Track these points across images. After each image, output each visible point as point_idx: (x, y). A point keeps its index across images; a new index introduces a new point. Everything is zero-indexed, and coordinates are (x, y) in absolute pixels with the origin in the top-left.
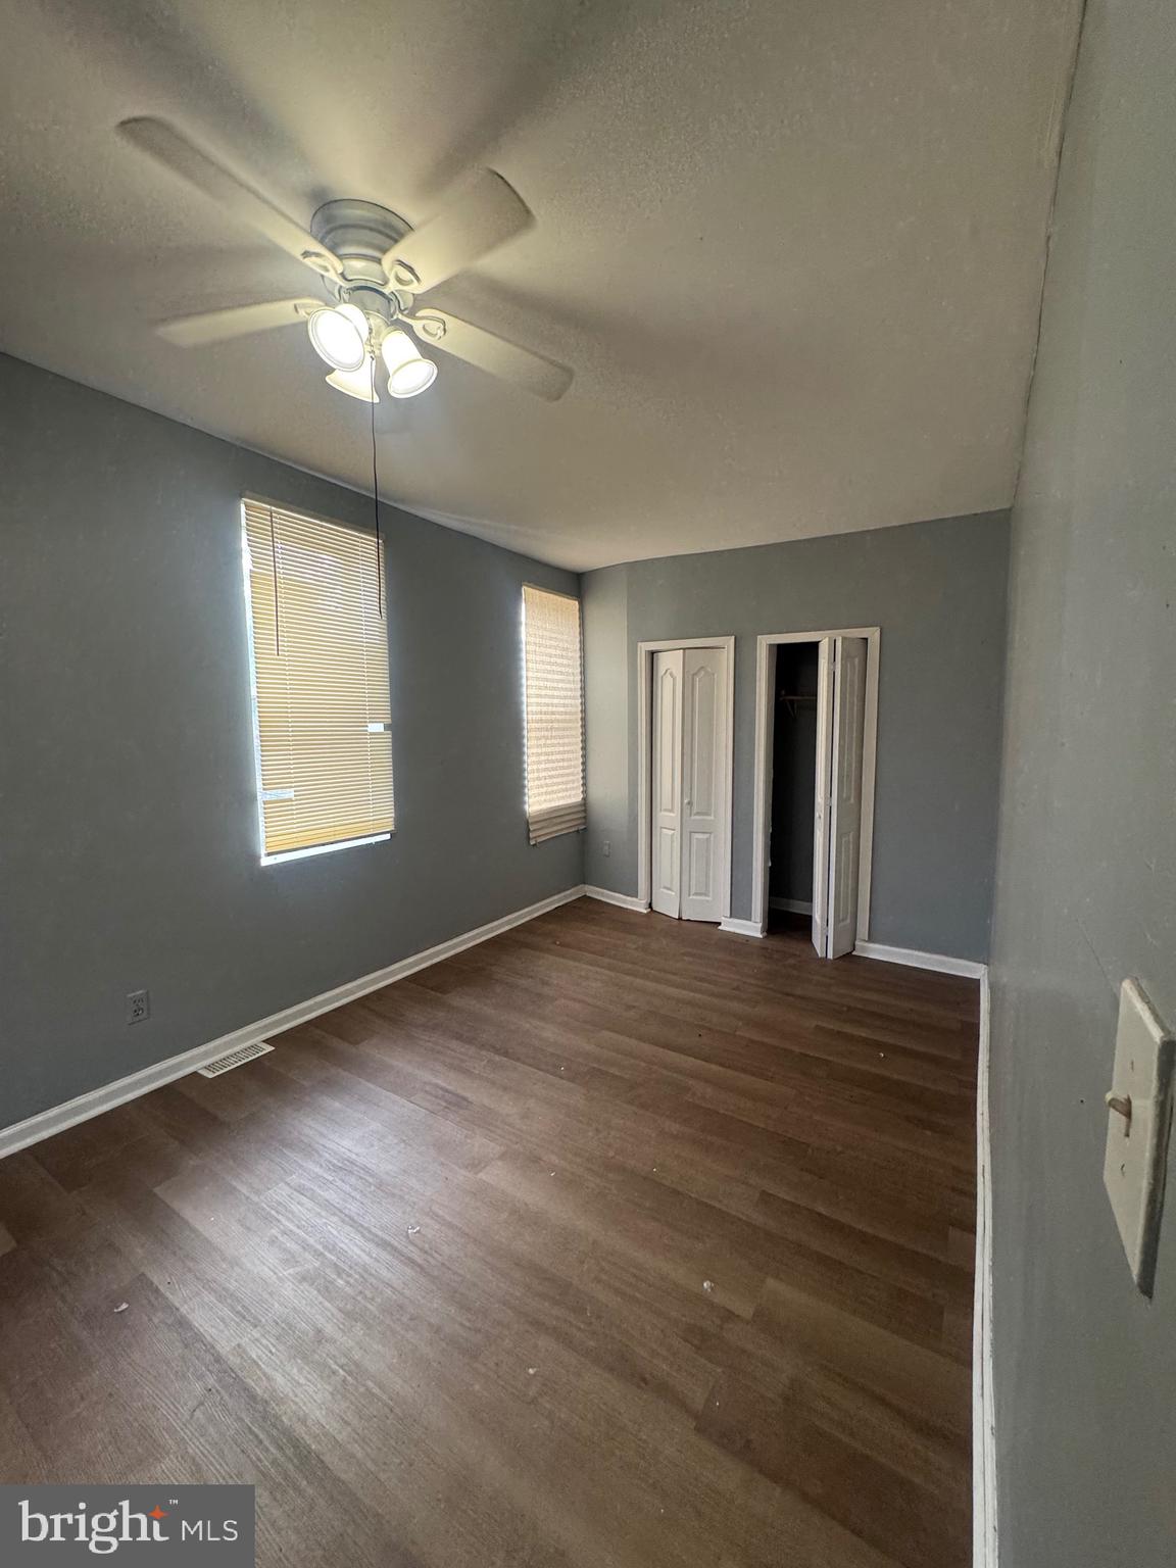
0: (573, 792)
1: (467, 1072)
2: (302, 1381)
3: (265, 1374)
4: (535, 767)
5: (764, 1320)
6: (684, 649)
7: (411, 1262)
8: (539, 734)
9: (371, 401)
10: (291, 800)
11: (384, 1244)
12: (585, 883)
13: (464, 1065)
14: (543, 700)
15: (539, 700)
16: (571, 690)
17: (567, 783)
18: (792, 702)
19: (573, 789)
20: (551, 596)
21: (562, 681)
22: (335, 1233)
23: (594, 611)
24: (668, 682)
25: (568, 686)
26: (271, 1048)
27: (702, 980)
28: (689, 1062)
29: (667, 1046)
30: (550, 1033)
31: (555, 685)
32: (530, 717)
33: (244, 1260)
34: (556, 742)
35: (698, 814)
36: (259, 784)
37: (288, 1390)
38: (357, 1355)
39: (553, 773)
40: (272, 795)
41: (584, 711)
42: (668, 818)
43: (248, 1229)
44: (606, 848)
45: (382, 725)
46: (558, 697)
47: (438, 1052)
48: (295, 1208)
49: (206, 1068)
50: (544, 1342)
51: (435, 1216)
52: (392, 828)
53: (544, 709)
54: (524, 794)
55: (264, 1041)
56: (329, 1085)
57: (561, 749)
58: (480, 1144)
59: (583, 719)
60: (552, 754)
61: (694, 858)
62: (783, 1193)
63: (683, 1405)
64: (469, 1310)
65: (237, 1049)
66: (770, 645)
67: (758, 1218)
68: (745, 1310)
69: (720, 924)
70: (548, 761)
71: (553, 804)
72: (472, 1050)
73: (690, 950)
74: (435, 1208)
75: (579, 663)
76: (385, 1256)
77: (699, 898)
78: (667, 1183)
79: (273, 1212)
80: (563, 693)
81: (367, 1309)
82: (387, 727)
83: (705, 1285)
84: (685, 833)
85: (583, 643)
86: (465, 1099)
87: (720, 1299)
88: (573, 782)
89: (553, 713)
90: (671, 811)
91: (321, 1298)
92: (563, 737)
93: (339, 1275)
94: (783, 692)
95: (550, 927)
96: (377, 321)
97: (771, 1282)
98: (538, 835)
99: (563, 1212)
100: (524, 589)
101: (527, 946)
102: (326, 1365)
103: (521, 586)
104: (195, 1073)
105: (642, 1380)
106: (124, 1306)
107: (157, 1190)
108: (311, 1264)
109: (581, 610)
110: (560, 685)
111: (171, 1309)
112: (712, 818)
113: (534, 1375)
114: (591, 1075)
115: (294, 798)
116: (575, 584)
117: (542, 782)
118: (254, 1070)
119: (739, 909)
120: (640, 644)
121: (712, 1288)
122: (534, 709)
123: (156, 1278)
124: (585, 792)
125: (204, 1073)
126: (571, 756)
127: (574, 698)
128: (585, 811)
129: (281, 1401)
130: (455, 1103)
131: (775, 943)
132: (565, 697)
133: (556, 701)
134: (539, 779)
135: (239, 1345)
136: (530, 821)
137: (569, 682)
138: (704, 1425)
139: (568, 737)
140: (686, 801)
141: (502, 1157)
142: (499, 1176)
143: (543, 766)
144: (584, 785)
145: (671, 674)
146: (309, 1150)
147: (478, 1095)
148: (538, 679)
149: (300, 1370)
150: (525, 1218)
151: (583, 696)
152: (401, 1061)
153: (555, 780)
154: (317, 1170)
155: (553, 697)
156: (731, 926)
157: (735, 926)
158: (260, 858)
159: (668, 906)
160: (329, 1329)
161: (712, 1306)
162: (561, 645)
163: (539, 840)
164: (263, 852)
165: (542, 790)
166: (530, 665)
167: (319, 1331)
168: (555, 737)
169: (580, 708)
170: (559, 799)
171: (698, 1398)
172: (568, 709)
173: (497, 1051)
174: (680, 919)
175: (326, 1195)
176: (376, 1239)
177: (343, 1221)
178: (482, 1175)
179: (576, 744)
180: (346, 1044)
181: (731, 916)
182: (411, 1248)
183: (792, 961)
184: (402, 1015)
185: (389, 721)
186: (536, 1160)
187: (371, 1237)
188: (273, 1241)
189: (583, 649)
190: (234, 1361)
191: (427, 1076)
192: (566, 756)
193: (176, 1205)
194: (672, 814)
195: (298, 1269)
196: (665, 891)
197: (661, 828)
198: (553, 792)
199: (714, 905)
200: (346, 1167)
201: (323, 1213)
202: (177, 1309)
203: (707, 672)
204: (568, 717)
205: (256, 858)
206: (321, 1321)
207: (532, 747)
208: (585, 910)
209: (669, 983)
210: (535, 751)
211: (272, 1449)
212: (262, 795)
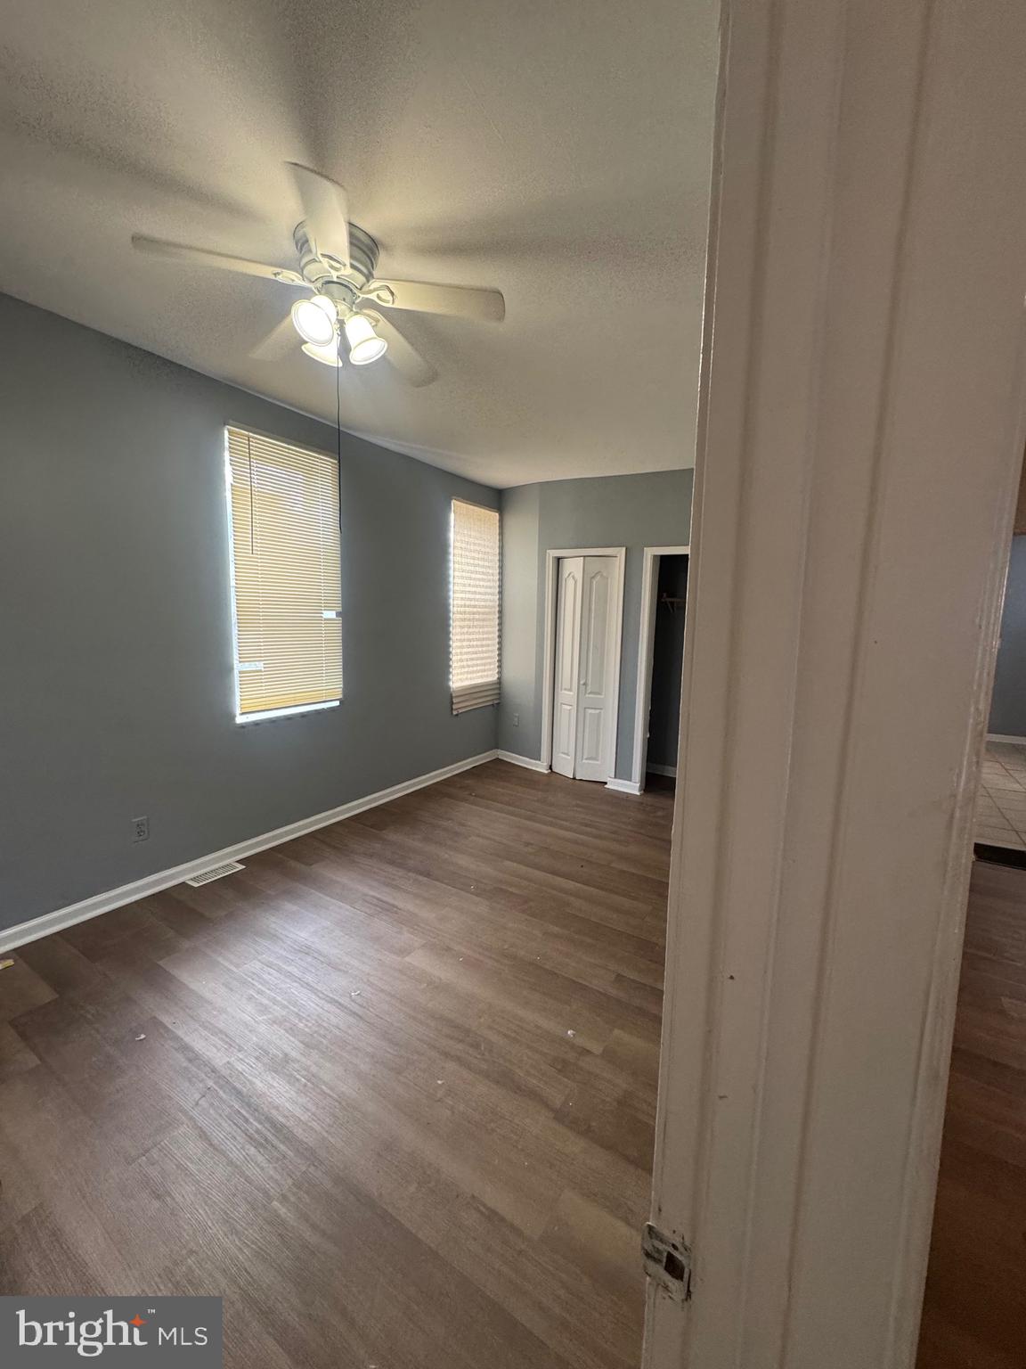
0: (490, 673)
1: (396, 887)
2: (275, 1084)
3: (248, 1080)
4: (458, 651)
5: (609, 1056)
6: (584, 556)
7: (354, 1014)
8: (462, 623)
9: (336, 365)
10: (261, 671)
11: (333, 1001)
12: (498, 748)
13: (394, 883)
14: (468, 596)
15: (463, 595)
16: (490, 587)
17: (485, 665)
18: (672, 603)
19: (490, 670)
20: (476, 508)
21: (483, 580)
22: (296, 993)
23: (511, 521)
24: (571, 583)
25: (488, 584)
26: (241, 867)
27: (586, 825)
28: (571, 885)
29: (555, 873)
30: (463, 861)
31: (477, 583)
32: (455, 609)
33: (228, 1009)
34: (477, 630)
35: (590, 693)
36: (236, 656)
37: (264, 1090)
38: (314, 1069)
39: (474, 656)
40: (247, 667)
41: (500, 606)
42: (567, 696)
43: (231, 990)
44: (516, 719)
45: (334, 612)
46: (480, 593)
47: (374, 873)
48: (266, 976)
49: (193, 879)
50: (451, 1066)
51: (371, 985)
52: (340, 696)
53: (468, 603)
54: (449, 673)
55: (237, 862)
56: (290, 895)
57: (481, 636)
58: (406, 937)
59: (500, 612)
60: (473, 640)
61: (587, 730)
62: (633, 975)
63: (546, 1104)
64: (397, 1044)
65: (216, 866)
66: (655, 556)
67: (613, 992)
68: (597, 1048)
69: (606, 783)
70: (469, 646)
71: (473, 682)
72: (401, 873)
73: (578, 802)
74: (371, 979)
75: (497, 565)
76: (333, 1008)
77: (590, 762)
78: (547, 967)
79: (250, 979)
80: (482, 590)
81: (321, 1042)
82: (338, 614)
83: (569, 1032)
84: (581, 708)
85: (502, 547)
86: (394, 906)
87: (580, 1041)
88: (490, 664)
89: (475, 606)
90: (570, 690)
91: (287, 1035)
92: (483, 627)
93: (300, 1020)
94: (665, 595)
95: (467, 782)
96: (342, 307)
97: (617, 1032)
98: (459, 707)
99: (467, 984)
100: (454, 503)
101: (450, 796)
102: (291, 1075)
103: (452, 499)
104: (183, 884)
105: (519, 1089)
106: (143, 1036)
107: (161, 963)
108: (278, 1012)
109: (501, 521)
110: (481, 583)
111: (177, 1038)
112: (602, 697)
113: (440, 1085)
114: (495, 892)
115: (263, 669)
116: (497, 499)
117: (465, 663)
118: (230, 882)
119: (622, 771)
120: (548, 551)
121: (574, 1035)
122: (460, 602)
123: (166, 1020)
124: (499, 673)
125: (191, 883)
126: (489, 642)
127: (493, 594)
128: (500, 689)
129: (259, 1096)
130: (388, 909)
131: (650, 799)
132: (486, 594)
133: (478, 596)
134: (461, 660)
135: (228, 1062)
136: (454, 695)
137: (489, 581)
138: (559, 1116)
139: (487, 626)
140: (582, 682)
141: (424, 946)
142: (420, 960)
143: (465, 650)
144: (500, 667)
145: (573, 577)
146: (274, 937)
147: (406, 904)
148: (462, 577)
149: (273, 1078)
150: (438, 987)
151: (501, 593)
152: (343, 877)
153: (475, 662)
154: (281, 952)
155: (475, 593)
156: (615, 785)
157: (618, 785)
158: (235, 716)
159: (565, 768)
160: (294, 1054)
161: (573, 1047)
162: (483, 550)
163: (460, 711)
164: (238, 711)
165: (463, 670)
166: (457, 566)
167: (286, 1055)
168: (476, 627)
169: (497, 603)
170: (478, 678)
171: (558, 1101)
172: (488, 603)
173: (421, 874)
174: (574, 778)
175: (289, 969)
176: (327, 998)
177: (302, 986)
178: (408, 959)
179: (493, 633)
180: (303, 866)
181: (615, 777)
182: (353, 1004)
183: (660, 814)
184: (346, 845)
185: (340, 609)
186: (448, 949)
187: (324, 997)
188: (250, 998)
189: (501, 554)
190: (225, 1072)
191: (366, 890)
192: (484, 643)
193: (175, 972)
194: (571, 693)
195: (270, 1016)
196: (564, 756)
197: (562, 704)
198: (473, 672)
199: (601, 768)
200: (306, 950)
201: (288, 981)
202: (182, 1039)
203: (602, 575)
204: (487, 610)
205: (234, 717)
206: (288, 1049)
207: (457, 634)
208: (498, 770)
209: (562, 827)
210: (458, 637)
211: (254, 1123)
212: (237, 666)
